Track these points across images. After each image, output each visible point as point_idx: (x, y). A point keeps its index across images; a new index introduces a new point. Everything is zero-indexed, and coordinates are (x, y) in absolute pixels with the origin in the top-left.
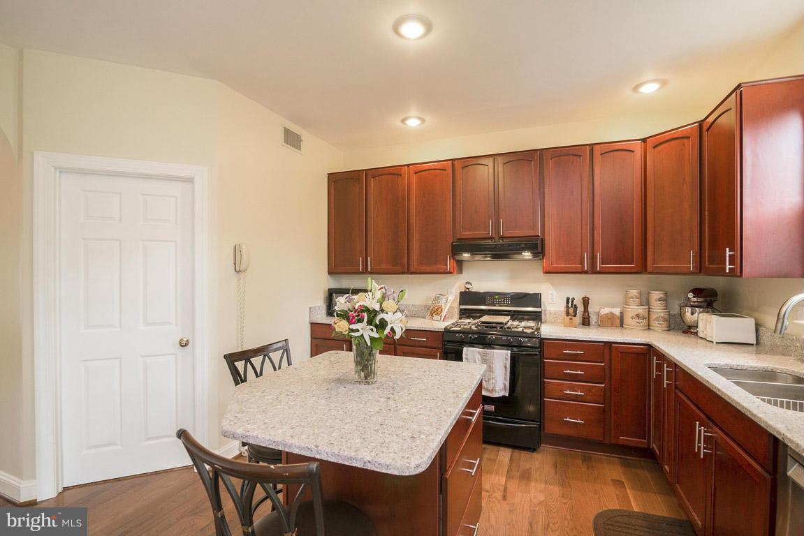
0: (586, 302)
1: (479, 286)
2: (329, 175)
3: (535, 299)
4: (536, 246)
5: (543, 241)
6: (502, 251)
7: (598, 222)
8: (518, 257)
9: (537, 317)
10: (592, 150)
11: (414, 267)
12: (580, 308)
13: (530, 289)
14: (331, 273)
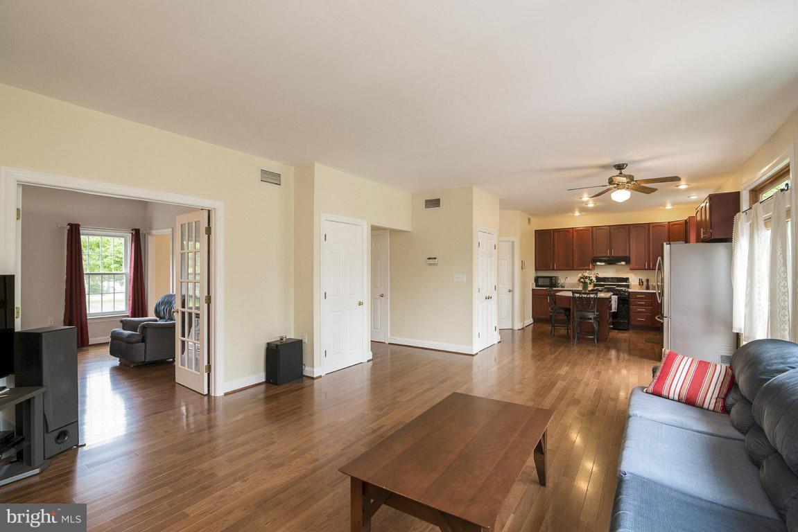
0: (648, 281)
1: (601, 275)
2: (536, 231)
3: (626, 280)
4: (627, 260)
5: (629, 258)
6: (611, 261)
7: (651, 252)
8: (619, 264)
9: (628, 286)
10: (649, 226)
11: (575, 267)
12: (645, 283)
13: (624, 276)
14: (536, 270)
